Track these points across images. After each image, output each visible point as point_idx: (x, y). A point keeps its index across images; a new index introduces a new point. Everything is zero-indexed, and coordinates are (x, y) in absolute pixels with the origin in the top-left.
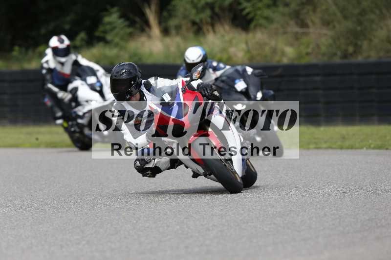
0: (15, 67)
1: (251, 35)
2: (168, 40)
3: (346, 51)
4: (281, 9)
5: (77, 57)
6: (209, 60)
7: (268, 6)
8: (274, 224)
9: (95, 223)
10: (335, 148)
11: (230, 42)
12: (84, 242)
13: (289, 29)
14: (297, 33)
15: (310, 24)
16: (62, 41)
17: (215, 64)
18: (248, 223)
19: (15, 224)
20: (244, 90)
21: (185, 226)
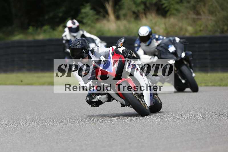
0: (30, 38)
1: (167, 20)
2: (119, 23)
3: (223, 29)
4: (185, 4)
5: (83, 32)
6: (153, 34)
7: (178, 3)
8: (181, 130)
9: (76, 129)
10: (216, 86)
11: (155, 23)
12: (70, 141)
13: (190, 16)
14: (194, 19)
15: (202, 13)
16: (74, 23)
17: (157, 36)
18: (165, 129)
19: (30, 130)
20: (174, 52)
21: (129, 131)
